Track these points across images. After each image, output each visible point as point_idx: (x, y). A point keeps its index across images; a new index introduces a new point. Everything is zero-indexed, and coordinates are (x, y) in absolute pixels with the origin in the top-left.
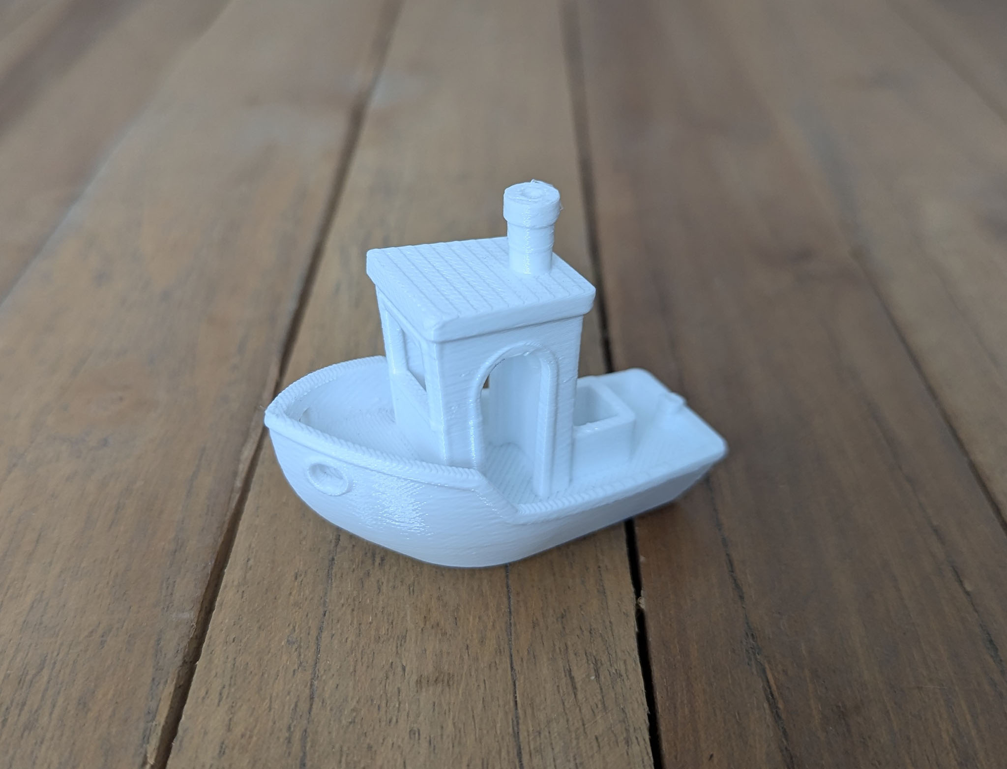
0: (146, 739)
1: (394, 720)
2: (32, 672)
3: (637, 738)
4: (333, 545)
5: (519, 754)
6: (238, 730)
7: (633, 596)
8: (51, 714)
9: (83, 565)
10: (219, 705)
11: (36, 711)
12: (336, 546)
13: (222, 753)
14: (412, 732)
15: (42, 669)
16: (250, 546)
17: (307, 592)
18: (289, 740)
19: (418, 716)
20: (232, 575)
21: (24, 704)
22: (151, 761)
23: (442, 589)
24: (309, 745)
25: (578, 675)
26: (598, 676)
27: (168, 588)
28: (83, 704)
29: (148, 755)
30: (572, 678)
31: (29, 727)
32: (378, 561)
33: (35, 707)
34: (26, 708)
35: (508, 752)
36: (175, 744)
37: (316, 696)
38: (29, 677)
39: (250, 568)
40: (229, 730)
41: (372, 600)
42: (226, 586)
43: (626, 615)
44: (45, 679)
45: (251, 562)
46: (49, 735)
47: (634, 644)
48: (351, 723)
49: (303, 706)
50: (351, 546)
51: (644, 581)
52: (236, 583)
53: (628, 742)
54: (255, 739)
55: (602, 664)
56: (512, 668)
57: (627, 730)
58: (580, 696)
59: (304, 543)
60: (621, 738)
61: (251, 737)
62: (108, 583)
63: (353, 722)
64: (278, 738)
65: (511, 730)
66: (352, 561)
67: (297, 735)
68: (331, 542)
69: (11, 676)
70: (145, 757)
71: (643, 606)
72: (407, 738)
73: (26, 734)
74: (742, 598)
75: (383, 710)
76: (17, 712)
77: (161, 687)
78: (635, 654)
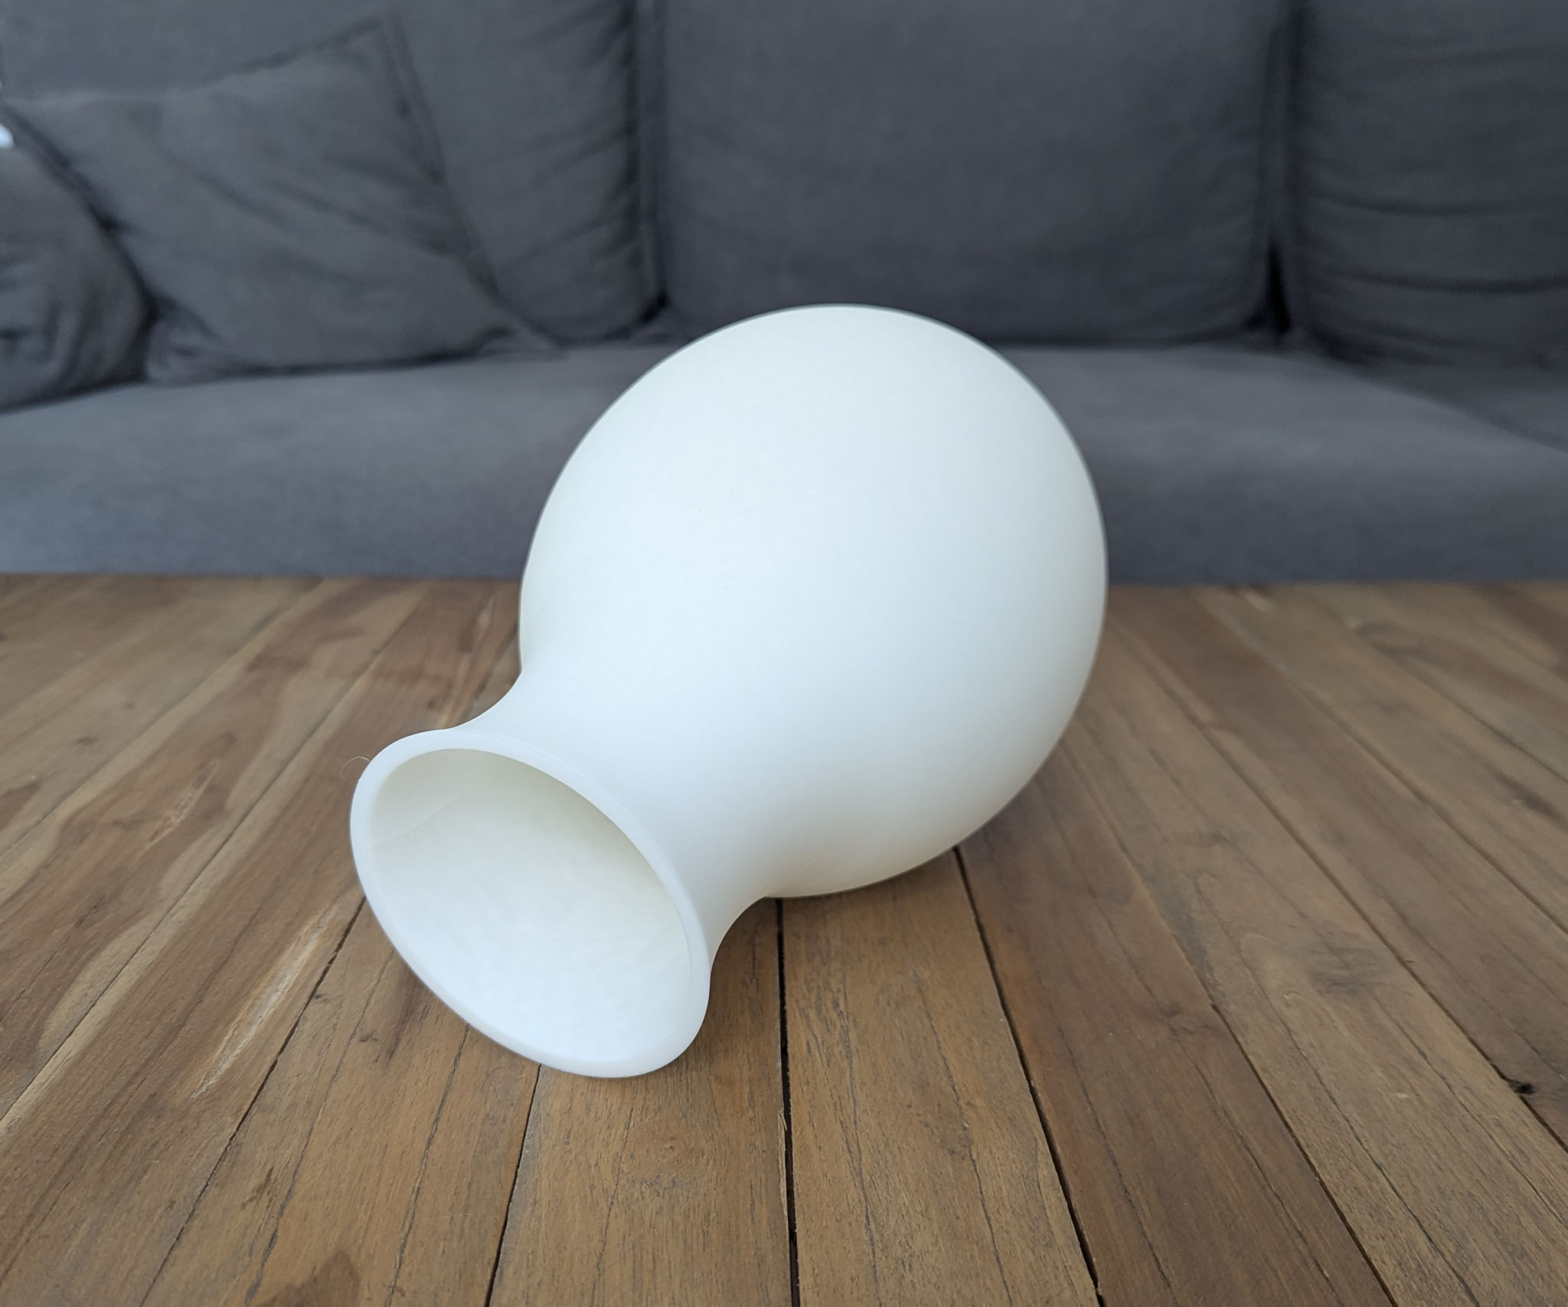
4: (871, 1256)
7: (1093, 1287)
9: (695, 1276)
12: (874, 1257)
16: (811, 1259)
17: (864, 1291)
20: (805, 1281)
23: (958, 1286)
27: (763, 1291)
32: (907, 1267)
39: (817, 1276)
41: (911, 1295)
42: (804, 1289)
43: (1091, 1299)
45: (816, 1271)
50: (884, 1257)
51: (1099, 1276)
52: (810, 1287)
59: (849, 1256)
62: (718, 1290)
66: (889, 1268)
68: (869, 1254)
71: (1100, 1293)
74: (1169, 1285)
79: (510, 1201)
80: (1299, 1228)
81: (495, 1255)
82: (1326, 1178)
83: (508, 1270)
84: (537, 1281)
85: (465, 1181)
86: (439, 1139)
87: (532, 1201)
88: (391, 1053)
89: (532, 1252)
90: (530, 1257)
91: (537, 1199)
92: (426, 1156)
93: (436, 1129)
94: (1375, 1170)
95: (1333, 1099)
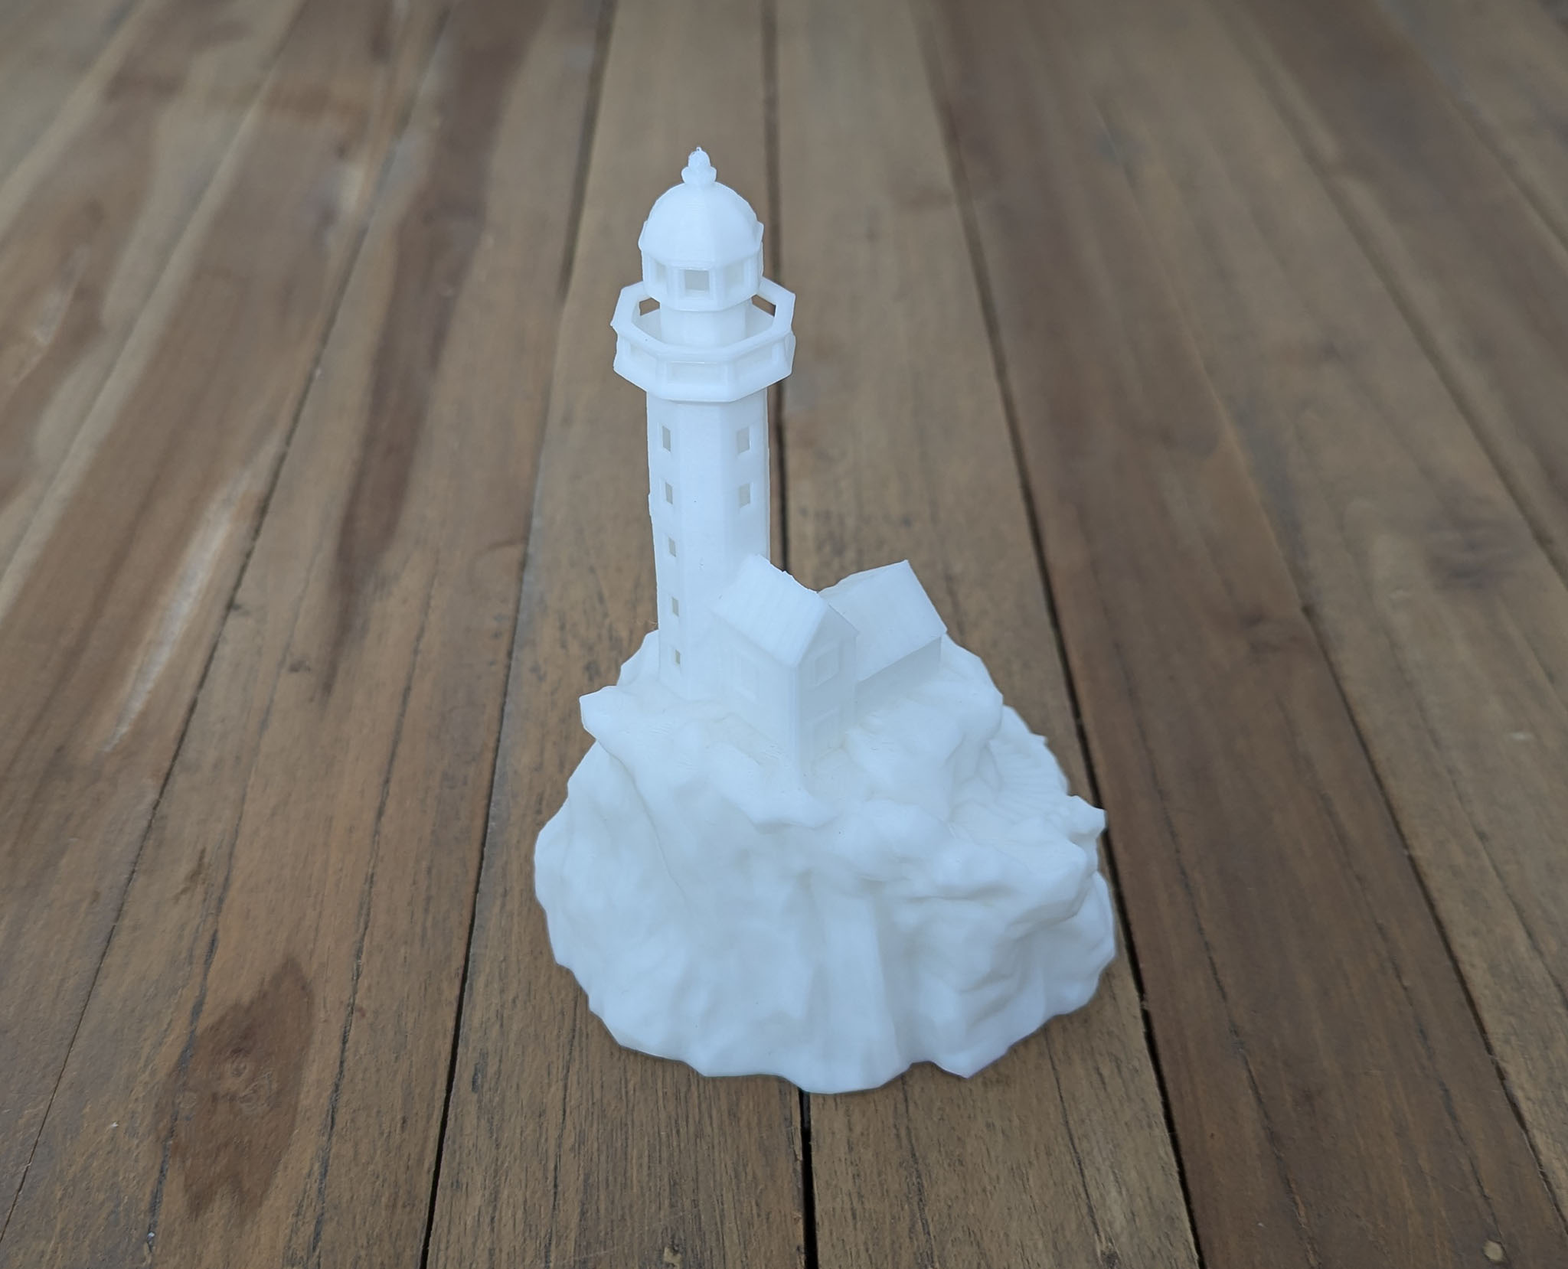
0: (791, 1141)
1: (972, 1116)
2: (683, 1090)
3: (1156, 1123)
5: (1071, 1139)
6: (858, 1129)
7: (1137, 999)
8: (711, 1124)
10: (836, 1109)
11: (699, 1122)
13: (851, 1149)
14: (988, 1125)
15: (690, 1086)
18: (898, 1136)
19: (989, 1111)
21: (687, 1117)
22: (800, 1157)
24: (914, 1141)
25: (1106, 1072)
26: (1120, 1071)
28: (733, 1115)
29: (797, 1153)
30: (1100, 1075)
31: (699, 1135)
33: (697, 1120)
34: (691, 1121)
35: (1063, 1139)
36: (813, 1144)
37: (909, 1099)
38: (682, 1095)
40: (850, 1130)
43: (1135, 1017)
44: (696, 1094)
46: (716, 1142)
47: (1143, 1043)
48: (940, 1120)
49: (901, 1107)
51: (1148, 986)
53: (1150, 1126)
54: (871, 1136)
55: (1121, 1062)
56: (1054, 1068)
57: (1148, 1117)
58: (1109, 1089)
60: (1144, 1123)
61: (868, 1134)
63: (942, 1119)
64: (889, 1135)
65: (1061, 1121)
67: (903, 1133)
69: (668, 1094)
70: (796, 1155)
72: (985, 1130)
73: (698, 1140)
74: (1225, 996)
75: (962, 1107)
76: (685, 1123)
77: (788, 1097)
78: (1146, 1052)
79: (477, 891)
80: (1380, 921)
81: (463, 963)
82: (1418, 853)
83: (479, 982)
84: (510, 998)
85: (424, 864)
86: (391, 808)
87: (500, 890)
88: (327, 687)
89: (505, 959)
90: (503, 967)
91: (508, 889)
92: (377, 832)
93: (388, 793)
94: (1476, 842)
95: (1436, 743)
